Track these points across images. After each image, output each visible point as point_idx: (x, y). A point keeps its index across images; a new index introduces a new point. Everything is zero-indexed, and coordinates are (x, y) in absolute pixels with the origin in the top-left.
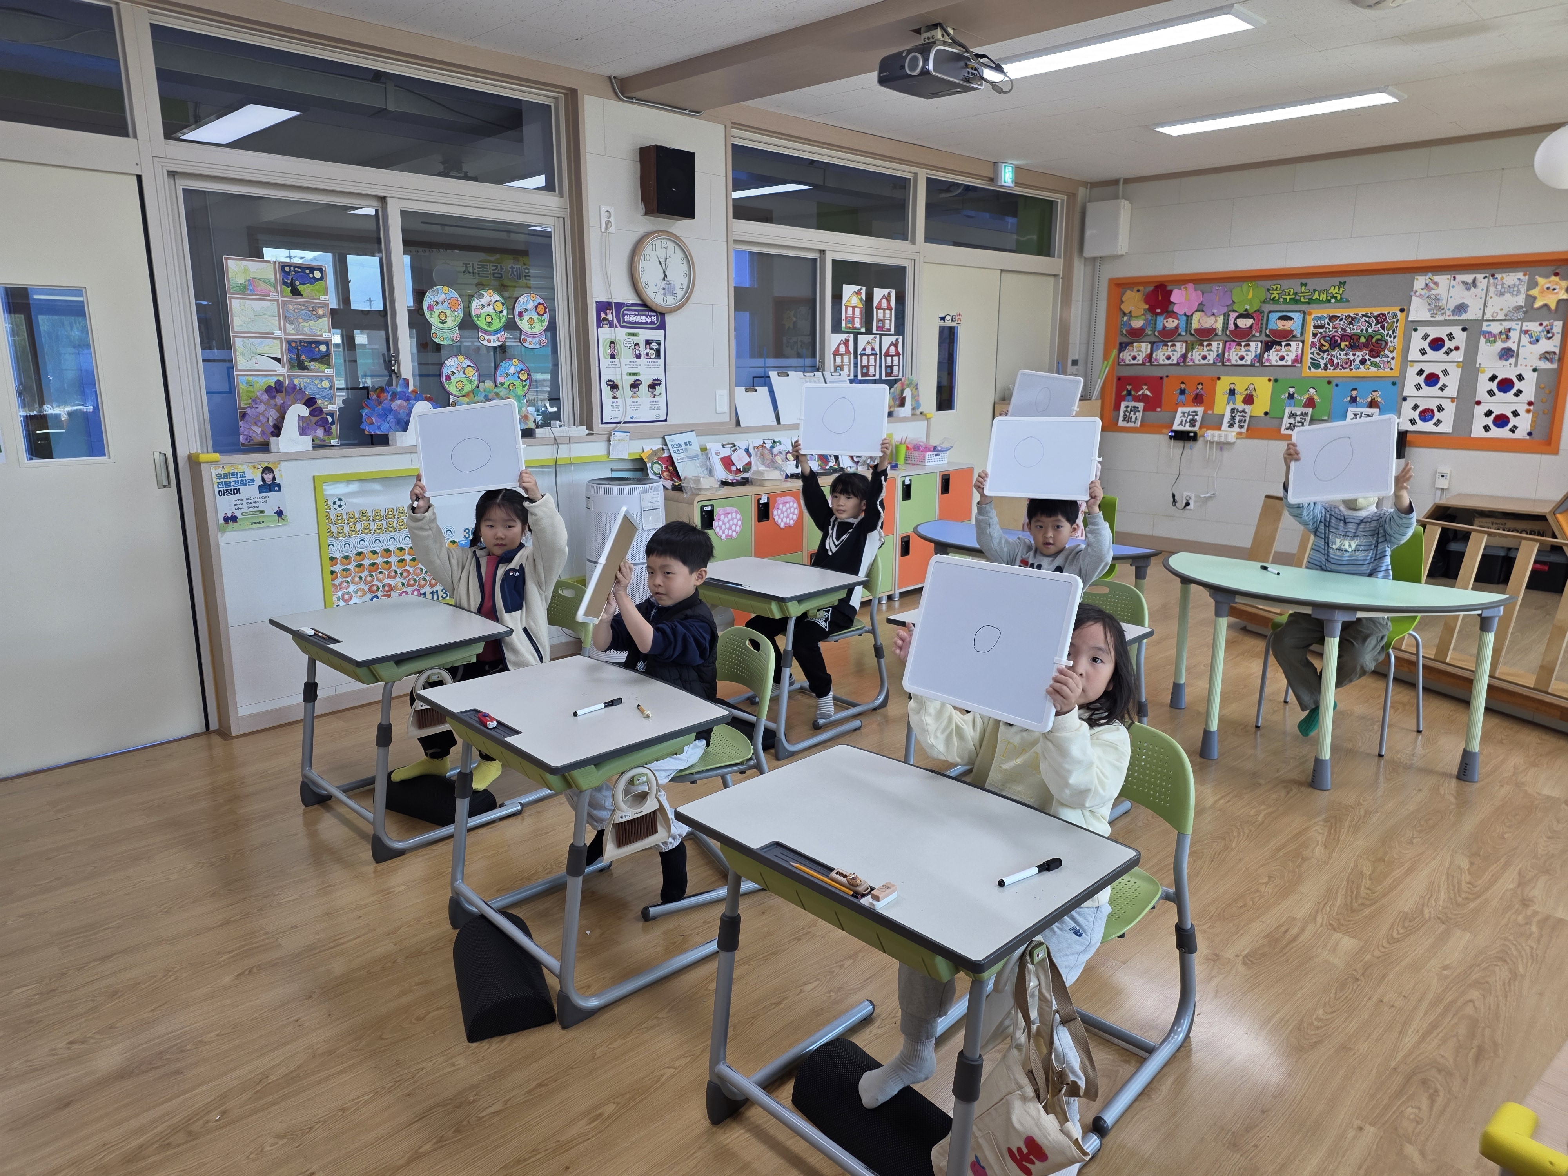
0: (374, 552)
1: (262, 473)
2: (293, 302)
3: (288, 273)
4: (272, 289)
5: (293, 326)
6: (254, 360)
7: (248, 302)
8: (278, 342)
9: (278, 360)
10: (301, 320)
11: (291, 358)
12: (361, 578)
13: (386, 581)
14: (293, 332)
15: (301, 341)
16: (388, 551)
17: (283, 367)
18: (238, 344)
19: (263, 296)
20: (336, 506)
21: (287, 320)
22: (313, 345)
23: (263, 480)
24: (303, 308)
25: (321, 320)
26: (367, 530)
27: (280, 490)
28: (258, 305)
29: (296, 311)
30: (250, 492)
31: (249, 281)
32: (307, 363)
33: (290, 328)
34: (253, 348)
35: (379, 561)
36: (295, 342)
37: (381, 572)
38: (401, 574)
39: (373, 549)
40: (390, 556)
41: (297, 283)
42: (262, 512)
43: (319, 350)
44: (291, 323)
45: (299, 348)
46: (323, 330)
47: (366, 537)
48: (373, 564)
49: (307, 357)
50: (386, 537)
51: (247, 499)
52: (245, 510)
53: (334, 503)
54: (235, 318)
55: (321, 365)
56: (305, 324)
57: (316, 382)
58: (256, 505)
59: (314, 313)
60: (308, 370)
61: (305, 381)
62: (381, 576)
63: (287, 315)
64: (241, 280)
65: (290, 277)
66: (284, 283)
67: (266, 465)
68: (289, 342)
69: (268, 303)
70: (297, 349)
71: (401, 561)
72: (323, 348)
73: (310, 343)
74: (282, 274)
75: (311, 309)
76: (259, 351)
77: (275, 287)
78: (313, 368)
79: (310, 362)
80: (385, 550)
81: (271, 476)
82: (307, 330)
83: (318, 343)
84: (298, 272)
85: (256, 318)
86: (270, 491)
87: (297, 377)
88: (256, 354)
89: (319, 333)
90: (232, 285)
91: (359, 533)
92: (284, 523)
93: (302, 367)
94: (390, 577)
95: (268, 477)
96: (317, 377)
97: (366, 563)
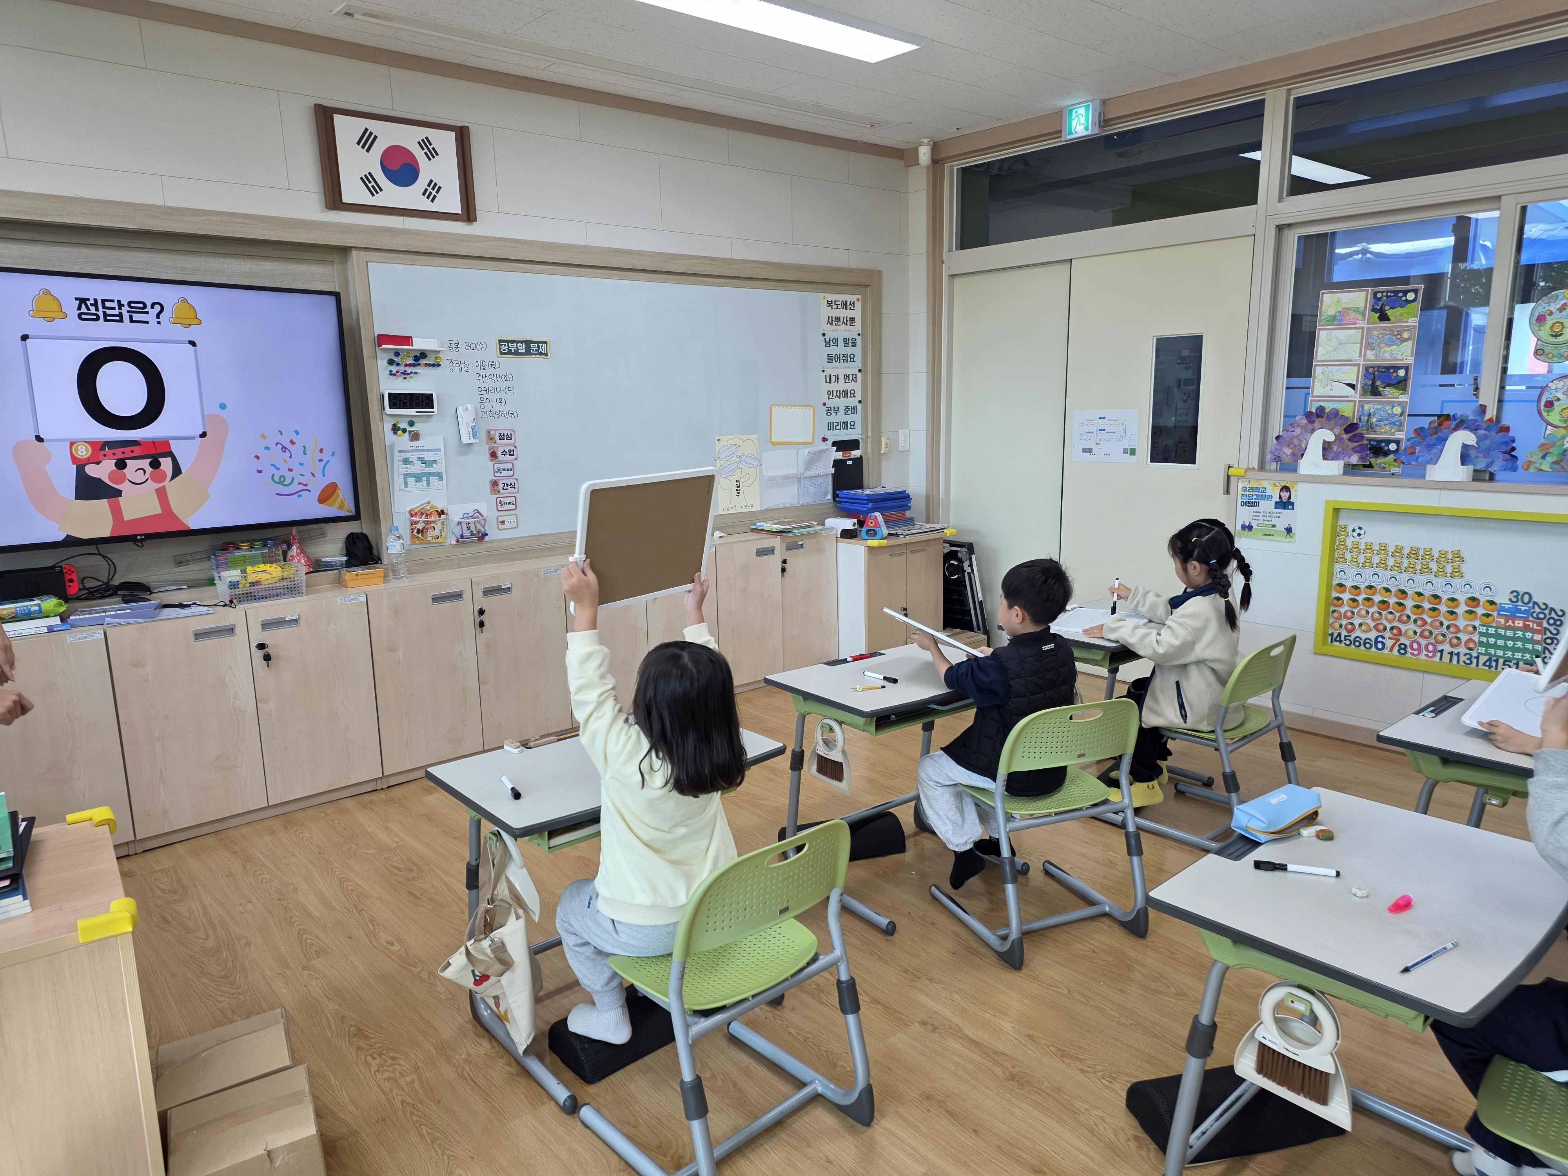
0: (1387, 590)
1: (1280, 491)
2: (1378, 327)
3: (1379, 299)
4: (1360, 317)
5: (1374, 352)
6: (1330, 387)
7: (1334, 332)
8: (1356, 368)
9: (1352, 386)
10: (1383, 345)
11: (1366, 385)
12: (1368, 612)
13: (1396, 624)
14: (1373, 358)
15: (1379, 367)
16: (1403, 592)
17: (1356, 393)
18: (1318, 371)
19: (1351, 325)
20: (1355, 534)
21: (1370, 346)
22: (1392, 371)
23: (1280, 497)
24: (1388, 332)
25: (1404, 344)
26: (1383, 564)
27: (1293, 509)
28: (1342, 334)
29: (1380, 336)
30: (1267, 506)
31: (1340, 312)
32: (1381, 389)
33: (1370, 354)
34: (1330, 375)
35: (1392, 600)
36: (1373, 367)
37: (1391, 613)
38: (1415, 621)
39: (1386, 586)
40: (1405, 598)
41: (1387, 308)
42: (1274, 526)
43: (1397, 375)
44: (1372, 349)
45: (1376, 373)
46: (1405, 354)
47: (1381, 572)
48: (1383, 602)
49: (1382, 382)
50: (1405, 576)
51: (1264, 512)
52: (1261, 522)
53: (1354, 530)
54: (1319, 348)
55: (1396, 391)
56: (1387, 349)
57: (1388, 408)
58: (1270, 519)
59: (1399, 337)
60: (1381, 395)
61: (1376, 406)
62: (1390, 616)
63: (1370, 341)
64: (1332, 312)
65: (1381, 303)
66: (1374, 310)
67: (1285, 484)
68: (1367, 368)
69: (1353, 331)
70: (1374, 375)
71: (1418, 607)
72: (1402, 373)
73: (1388, 368)
74: (1373, 300)
75: (1396, 333)
76: (1335, 378)
77: (1363, 315)
78: (1387, 393)
79: (1384, 388)
80: (1400, 590)
81: (1287, 495)
82: (1387, 356)
83: (1396, 368)
84: (1390, 296)
85: (1339, 346)
86: (1284, 508)
87: (1368, 402)
88: (1332, 380)
89: (1400, 358)
90: (1323, 318)
91: (1374, 566)
92: (1290, 540)
93: (1375, 392)
94: (1400, 620)
95: (1285, 495)
96: (1389, 403)
97: (1377, 598)
